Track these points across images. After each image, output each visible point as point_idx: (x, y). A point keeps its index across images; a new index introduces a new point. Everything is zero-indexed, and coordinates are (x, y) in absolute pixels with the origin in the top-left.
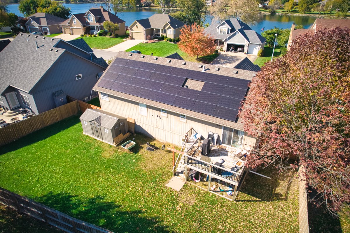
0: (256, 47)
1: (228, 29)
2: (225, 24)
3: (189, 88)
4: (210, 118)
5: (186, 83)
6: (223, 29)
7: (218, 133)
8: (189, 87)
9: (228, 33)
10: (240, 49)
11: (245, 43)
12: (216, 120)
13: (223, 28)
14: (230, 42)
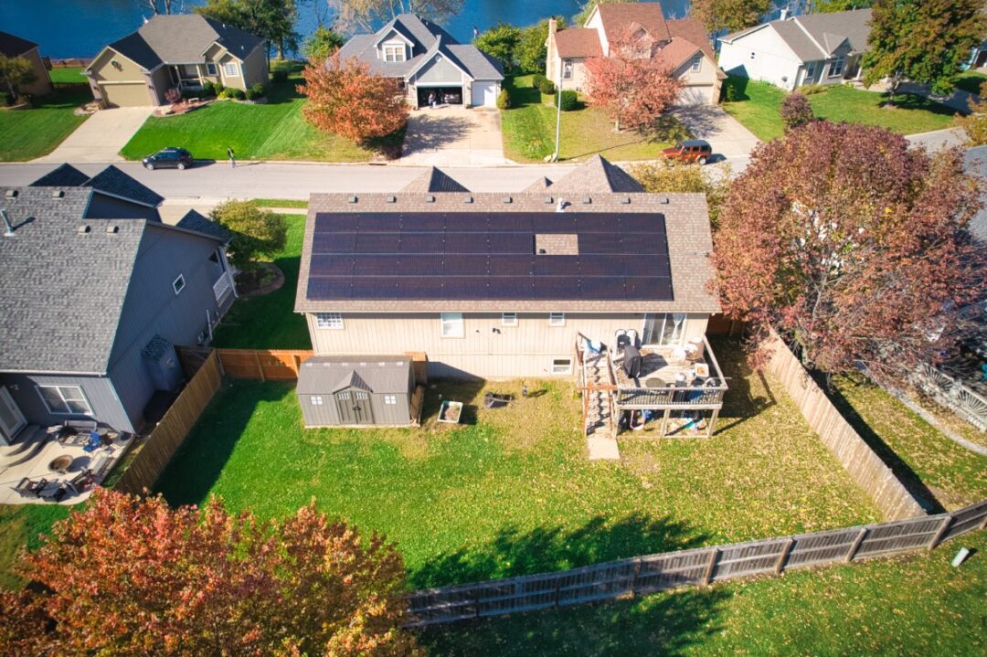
0: (491, 88)
1: (407, 47)
2: (396, 34)
3: (548, 253)
4: (623, 306)
5: (537, 244)
6: (394, 51)
7: (635, 328)
8: (547, 251)
9: (408, 58)
10: (452, 97)
11: (464, 81)
12: (635, 305)
13: (394, 47)
14: (424, 82)
